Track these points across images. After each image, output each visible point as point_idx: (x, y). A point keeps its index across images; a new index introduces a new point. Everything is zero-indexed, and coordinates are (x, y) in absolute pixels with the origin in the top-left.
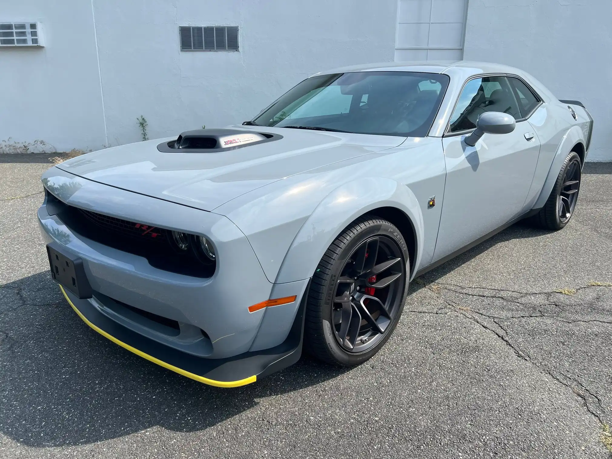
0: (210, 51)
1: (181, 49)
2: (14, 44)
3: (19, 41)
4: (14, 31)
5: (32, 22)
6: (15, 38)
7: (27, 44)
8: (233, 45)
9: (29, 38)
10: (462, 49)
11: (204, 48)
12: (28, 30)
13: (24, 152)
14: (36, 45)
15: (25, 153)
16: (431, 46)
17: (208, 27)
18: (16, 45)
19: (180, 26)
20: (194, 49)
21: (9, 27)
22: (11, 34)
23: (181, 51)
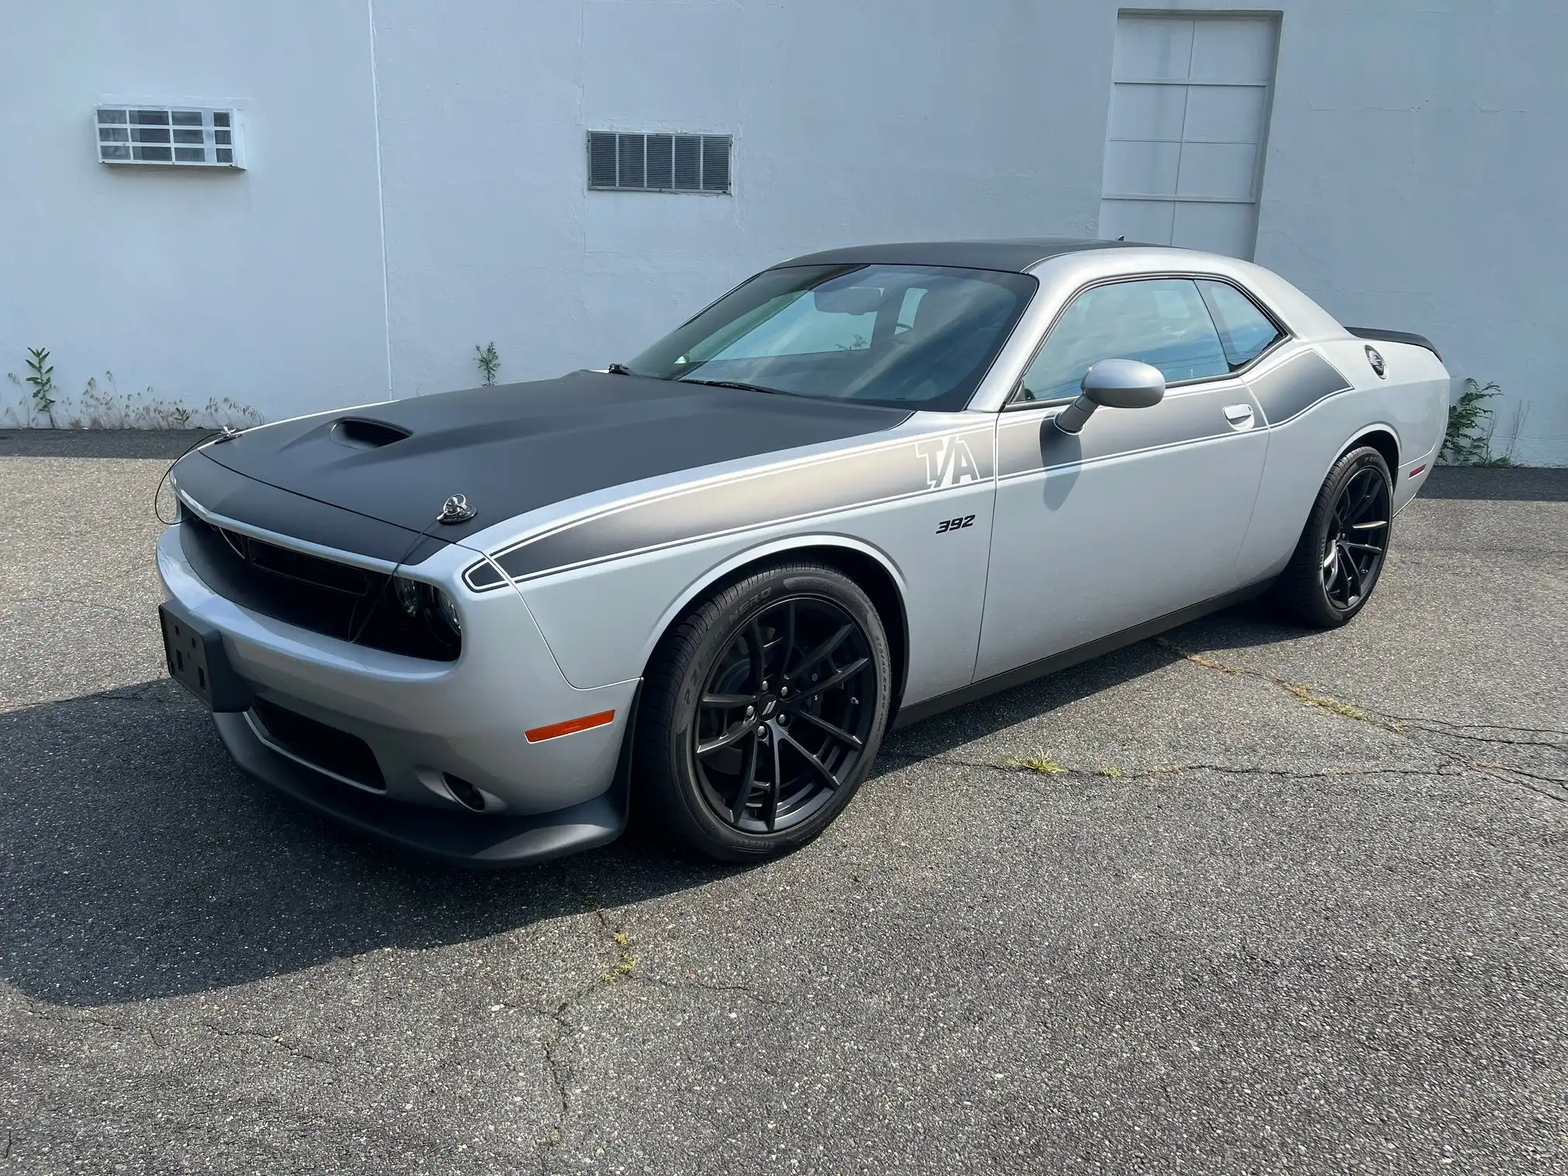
0: (660, 191)
1: (589, 185)
2: (170, 159)
3: (182, 154)
4: (171, 127)
5: (221, 108)
6: (173, 145)
7: (204, 160)
8: (717, 179)
9: (209, 146)
10: (1254, 203)
11: (645, 184)
12: (209, 128)
13: (176, 425)
14: (227, 164)
15: (181, 427)
16: (1182, 195)
17: (657, 135)
18: (174, 161)
19: (588, 132)
20: (620, 185)
21: (159, 117)
22: (163, 136)
23: (589, 189)
